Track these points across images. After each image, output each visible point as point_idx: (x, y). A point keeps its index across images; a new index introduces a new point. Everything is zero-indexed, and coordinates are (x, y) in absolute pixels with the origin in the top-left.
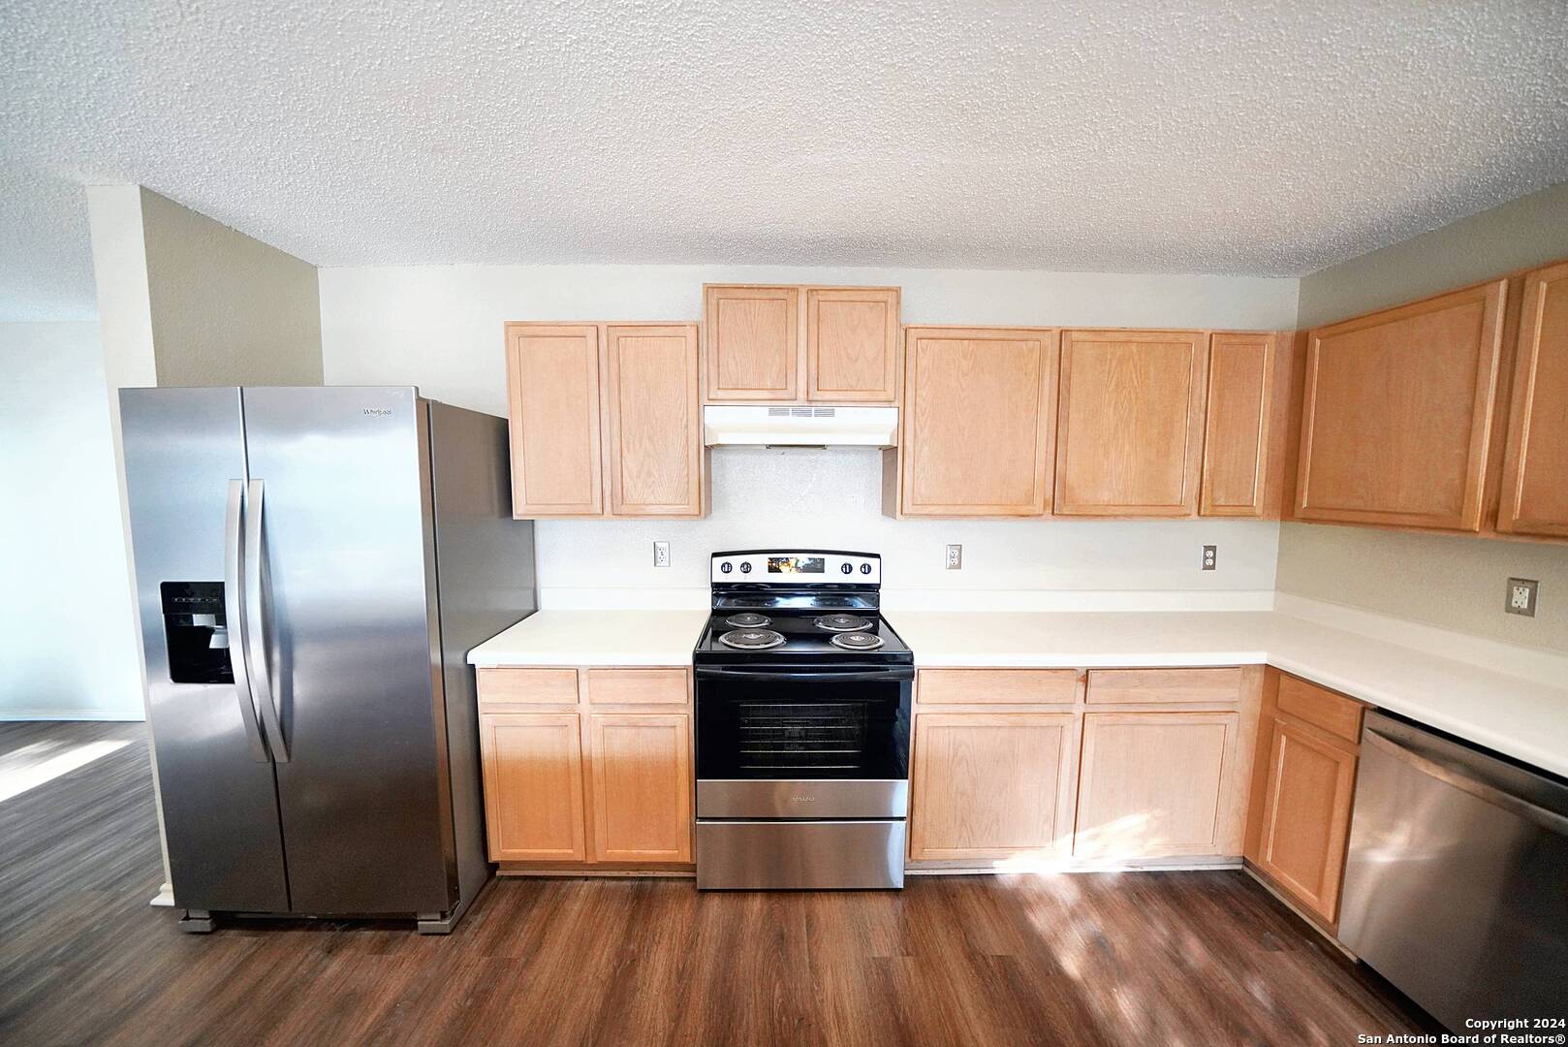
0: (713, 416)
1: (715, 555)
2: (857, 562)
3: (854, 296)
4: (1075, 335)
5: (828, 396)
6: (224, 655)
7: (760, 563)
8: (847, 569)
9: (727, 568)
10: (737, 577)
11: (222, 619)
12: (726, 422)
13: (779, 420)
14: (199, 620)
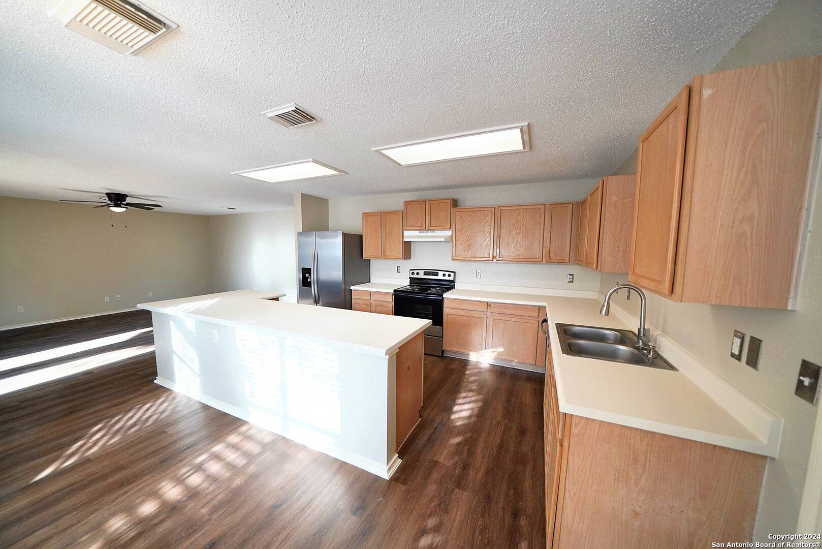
0: (406, 233)
1: (411, 270)
2: (447, 274)
3: (440, 202)
4: (502, 208)
5: (433, 228)
6: (310, 282)
7: (422, 272)
8: (444, 275)
9: (413, 273)
10: (415, 276)
11: (310, 276)
12: (409, 235)
13: (420, 234)
14: (307, 275)
